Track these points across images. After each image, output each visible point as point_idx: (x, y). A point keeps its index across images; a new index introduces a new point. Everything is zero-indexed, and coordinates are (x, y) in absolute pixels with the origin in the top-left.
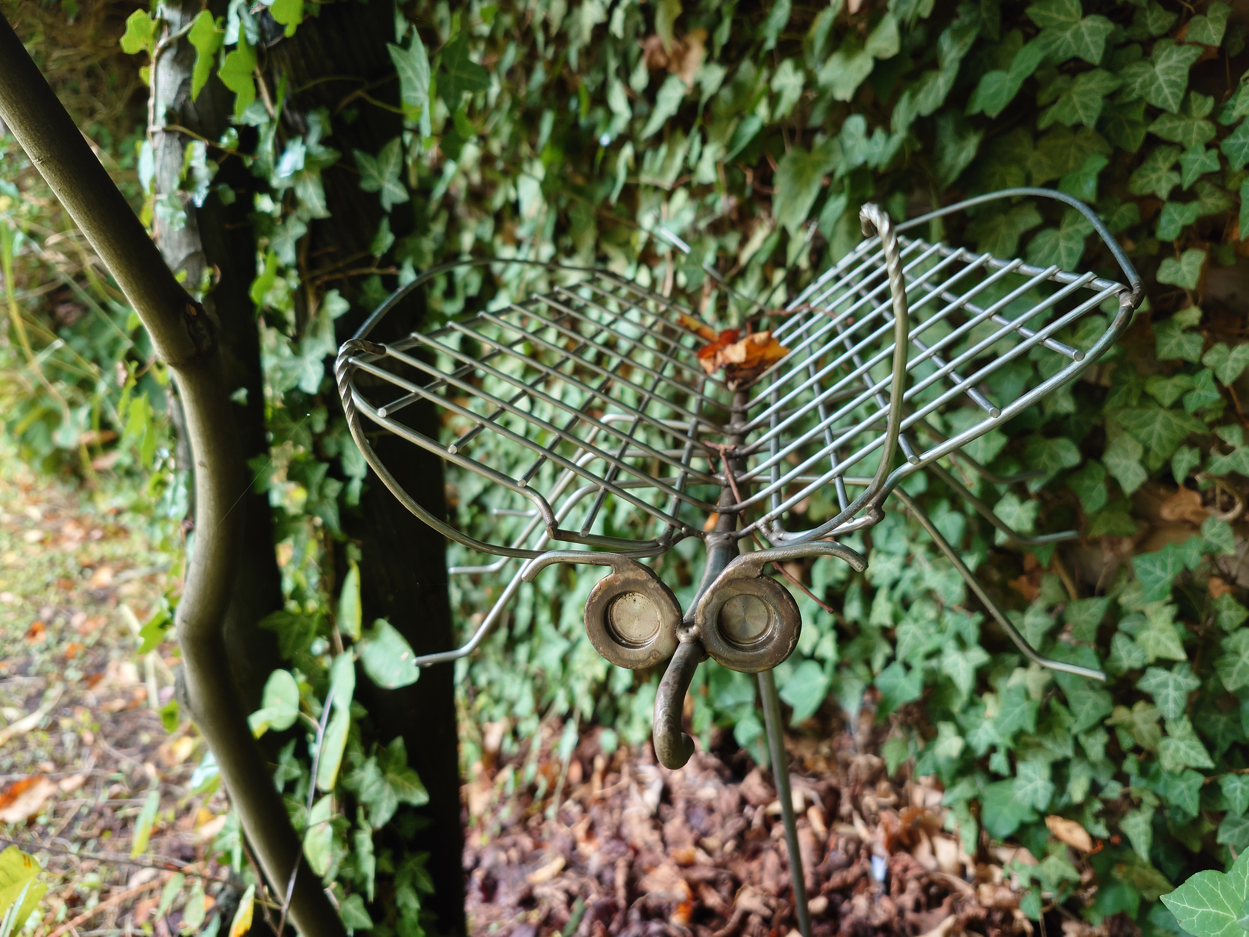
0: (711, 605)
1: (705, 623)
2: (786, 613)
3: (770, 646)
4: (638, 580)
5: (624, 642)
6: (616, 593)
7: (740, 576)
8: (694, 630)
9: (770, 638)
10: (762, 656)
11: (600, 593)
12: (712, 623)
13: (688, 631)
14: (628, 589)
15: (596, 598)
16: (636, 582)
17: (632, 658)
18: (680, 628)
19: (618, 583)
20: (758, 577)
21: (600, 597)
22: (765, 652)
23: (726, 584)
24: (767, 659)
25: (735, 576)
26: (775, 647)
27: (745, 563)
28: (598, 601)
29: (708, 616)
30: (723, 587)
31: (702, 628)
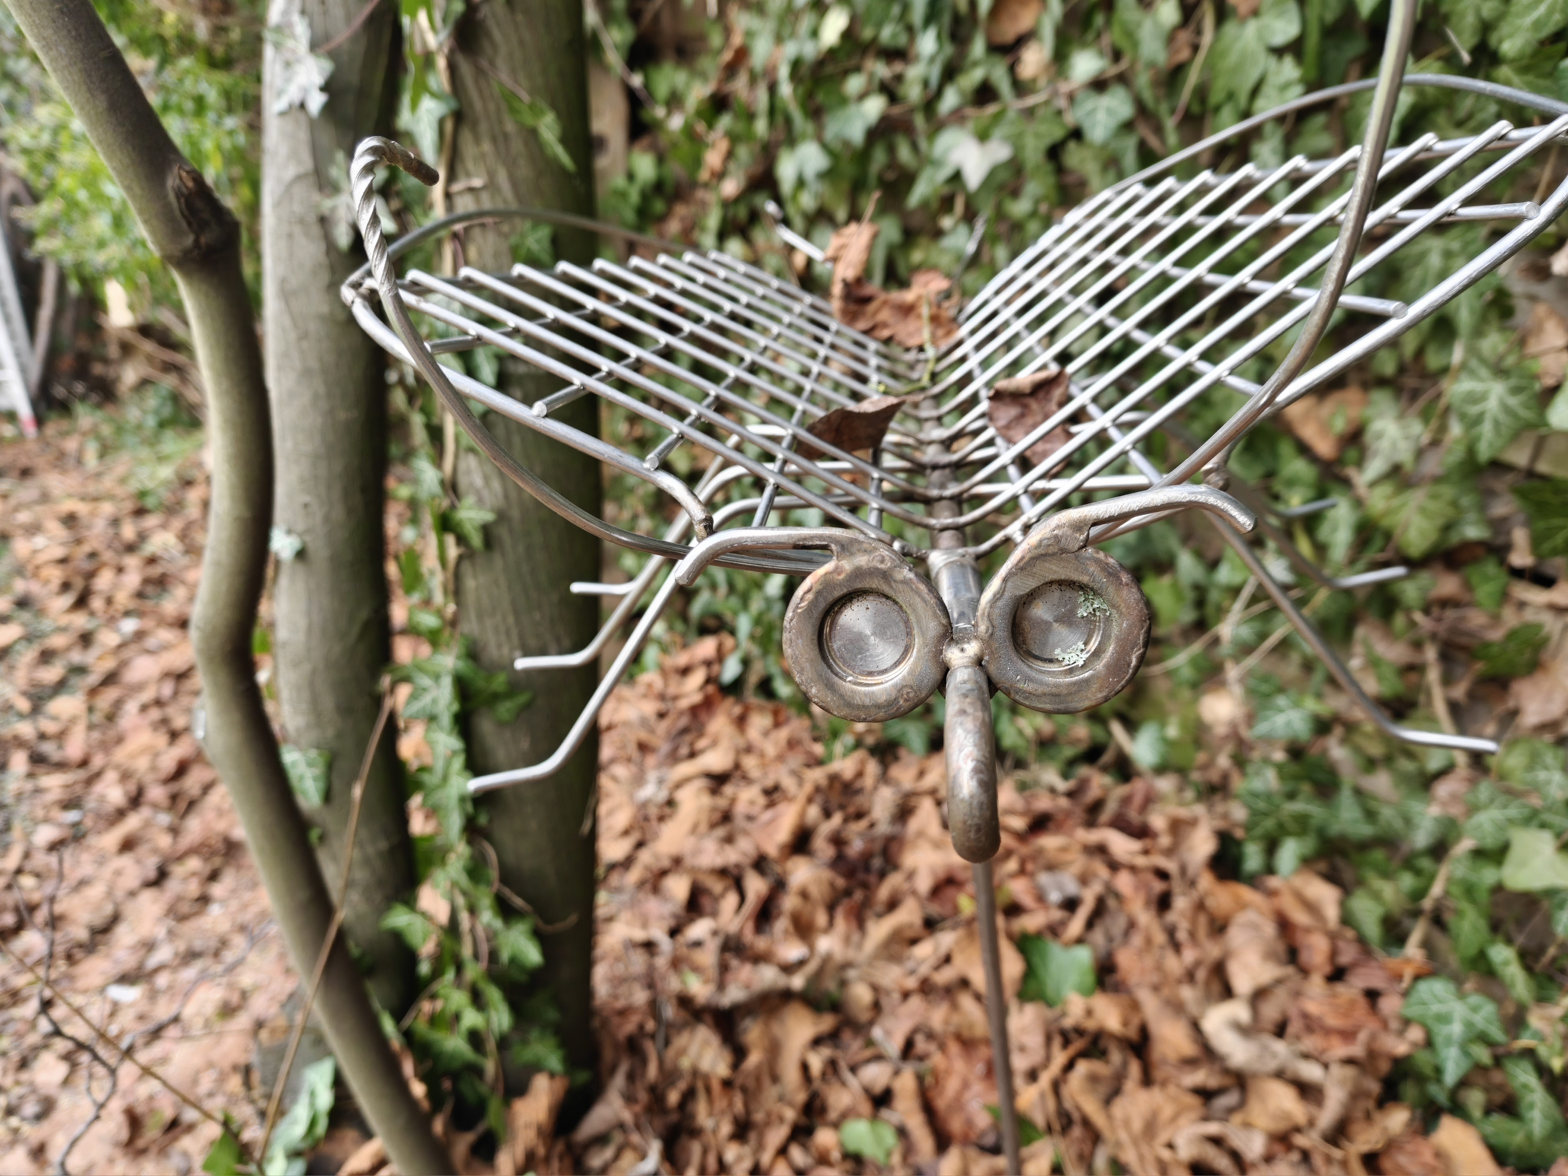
0: (1000, 604)
1: (992, 635)
3: (1099, 666)
4: (877, 569)
6: (837, 594)
7: (1051, 550)
8: (971, 648)
9: (1098, 653)
10: (1087, 681)
11: (810, 596)
12: (1003, 633)
13: (962, 650)
14: (859, 585)
15: (805, 604)
16: (873, 572)
17: (867, 702)
18: (950, 644)
19: (841, 577)
20: (1080, 549)
21: (813, 604)
22: (1092, 676)
23: (1027, 563)
24: (1095, 687)
25: (1041, 551)
26: (1108, 667)
27: (1058, 527)
28: (808, 610)
29: (997, 621)
30: (1022, 569)
31: (988, 641)
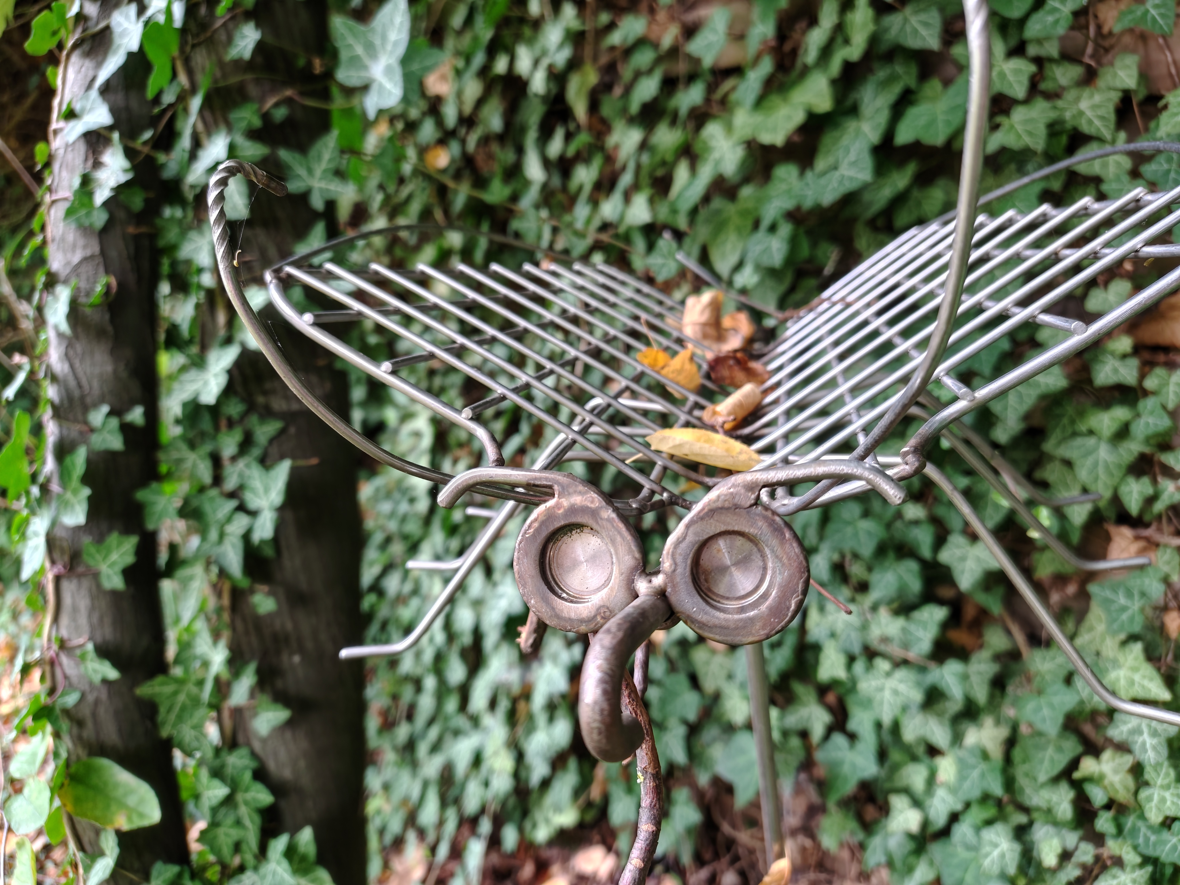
0: (683, 545)
1: (674, 571)
2: (789, 560)
3: (764, 607)
4: (587, 507)
5: (564, 595)
6: (557, 526)
7: (727, 505)
8: (659, 580)
9: (765, 596)
10: (752, 620)
11: (536, 525)
12: (684, 571)
13: (650, 581)
14: (573, 520)
15: (531, 530)
16: (584, 510)
17: (573, 615)
18: (640, 575)
19: (561, 512)
20: (751, 506)
21: (538, 531)
22: (758, 615)
23: (707, 514)
24: (758, 625)
25: (719, 504)
26: (770, 609)
27: (734, 486)
28: (534, 535)
29: (679, 559)
30: (702, 519)
31: (671, 576)
